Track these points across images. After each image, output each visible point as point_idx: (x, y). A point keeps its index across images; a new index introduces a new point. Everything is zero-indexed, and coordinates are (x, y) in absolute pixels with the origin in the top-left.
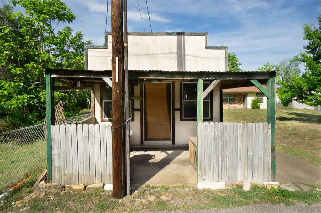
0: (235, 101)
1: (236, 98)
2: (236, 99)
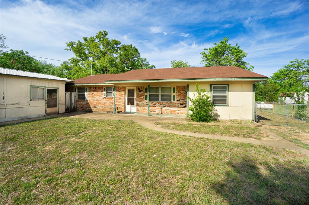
0: (172, 101)
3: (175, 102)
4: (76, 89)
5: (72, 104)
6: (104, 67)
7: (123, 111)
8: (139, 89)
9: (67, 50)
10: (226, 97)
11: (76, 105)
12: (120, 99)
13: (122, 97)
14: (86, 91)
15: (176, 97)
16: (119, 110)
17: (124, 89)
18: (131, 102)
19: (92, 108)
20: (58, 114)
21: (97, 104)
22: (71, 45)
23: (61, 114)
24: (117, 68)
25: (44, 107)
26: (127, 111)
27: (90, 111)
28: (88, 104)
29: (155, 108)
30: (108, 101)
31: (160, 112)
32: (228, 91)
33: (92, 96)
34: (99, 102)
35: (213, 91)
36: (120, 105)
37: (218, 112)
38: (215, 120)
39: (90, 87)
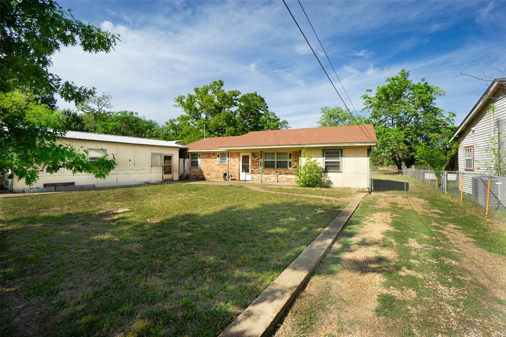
0: (289, 168)
1: (291, 160)
2: (290, 163)
3: (291, 168)
4: (188, 155)
5: (185, 171)
6: (219, 126)
7: (238, 178)
8: (254, 155)
9: (176, 106)
10: (338, 162)
11: (189, 173)
12: (234, 166)
13: (236, 164)
14: (200, 158)
15: (292, 163)
16: (233, 178)
17: (238, 154)
18: (246, 169)
19: (205, 176)
20: (172, 181)
21: (210, 171)
22: (180, 100)
23: (175, 181)
24: (236, 127)
25: (161, 174)
26: (241, 179)
27: (204, 179)
28: (201, 171)
29: (271, 175)
30: (222, 168)
31: (276, 181)
32: (342, 156)
33: (206, 163)
34: (212, 170)
35: (326, 156)
36: (234, 172)
37: (331, 179)
38: (327, 187)
39: (204, 153)
